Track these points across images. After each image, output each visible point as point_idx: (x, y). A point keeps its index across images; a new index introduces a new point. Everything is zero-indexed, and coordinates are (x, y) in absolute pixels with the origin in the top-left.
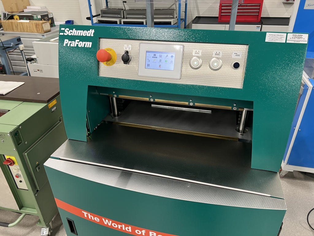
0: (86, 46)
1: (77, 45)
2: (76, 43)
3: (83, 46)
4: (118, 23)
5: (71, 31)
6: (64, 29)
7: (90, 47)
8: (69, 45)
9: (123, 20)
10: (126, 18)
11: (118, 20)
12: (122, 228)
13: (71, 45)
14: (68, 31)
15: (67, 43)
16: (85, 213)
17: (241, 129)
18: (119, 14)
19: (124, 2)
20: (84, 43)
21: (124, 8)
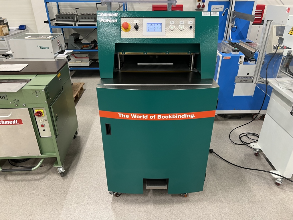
0: (114, 22)
1: (109, 21)
2: (108, 20)
3: (112, 22)
4: (73, 25)
5: (104, 14)
6: (99, 13)
7: (116, 22)
8: (103, 22)
9: (77, 23)
10: (80, 22)
11: (73, 23)
12: (142, 117)
13: (105, 22)
14: (103, 14)
15: (102, 20)
16: (120, 114)
17: (192, 68)
18: (73, 18)
19: (76, 8)
20: (112, 20)
21: (76, 14)
